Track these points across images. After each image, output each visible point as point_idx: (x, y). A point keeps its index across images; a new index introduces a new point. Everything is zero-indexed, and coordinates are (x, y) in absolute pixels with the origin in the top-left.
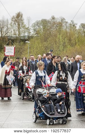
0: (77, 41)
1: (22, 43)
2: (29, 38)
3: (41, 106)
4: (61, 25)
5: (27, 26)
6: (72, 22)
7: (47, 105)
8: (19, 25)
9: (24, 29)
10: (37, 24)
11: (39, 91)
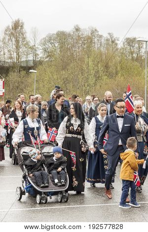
0: (119, 68)
1: (23, 73)
2: (36, 64)
3: (27, 174)
4: (91, 41)
5: (32, 44)
6: (111, 36)
7: (37, 173)
8: (17, 41)
9: (26, 49)
10: (50, 39)
11: (25, 151)
